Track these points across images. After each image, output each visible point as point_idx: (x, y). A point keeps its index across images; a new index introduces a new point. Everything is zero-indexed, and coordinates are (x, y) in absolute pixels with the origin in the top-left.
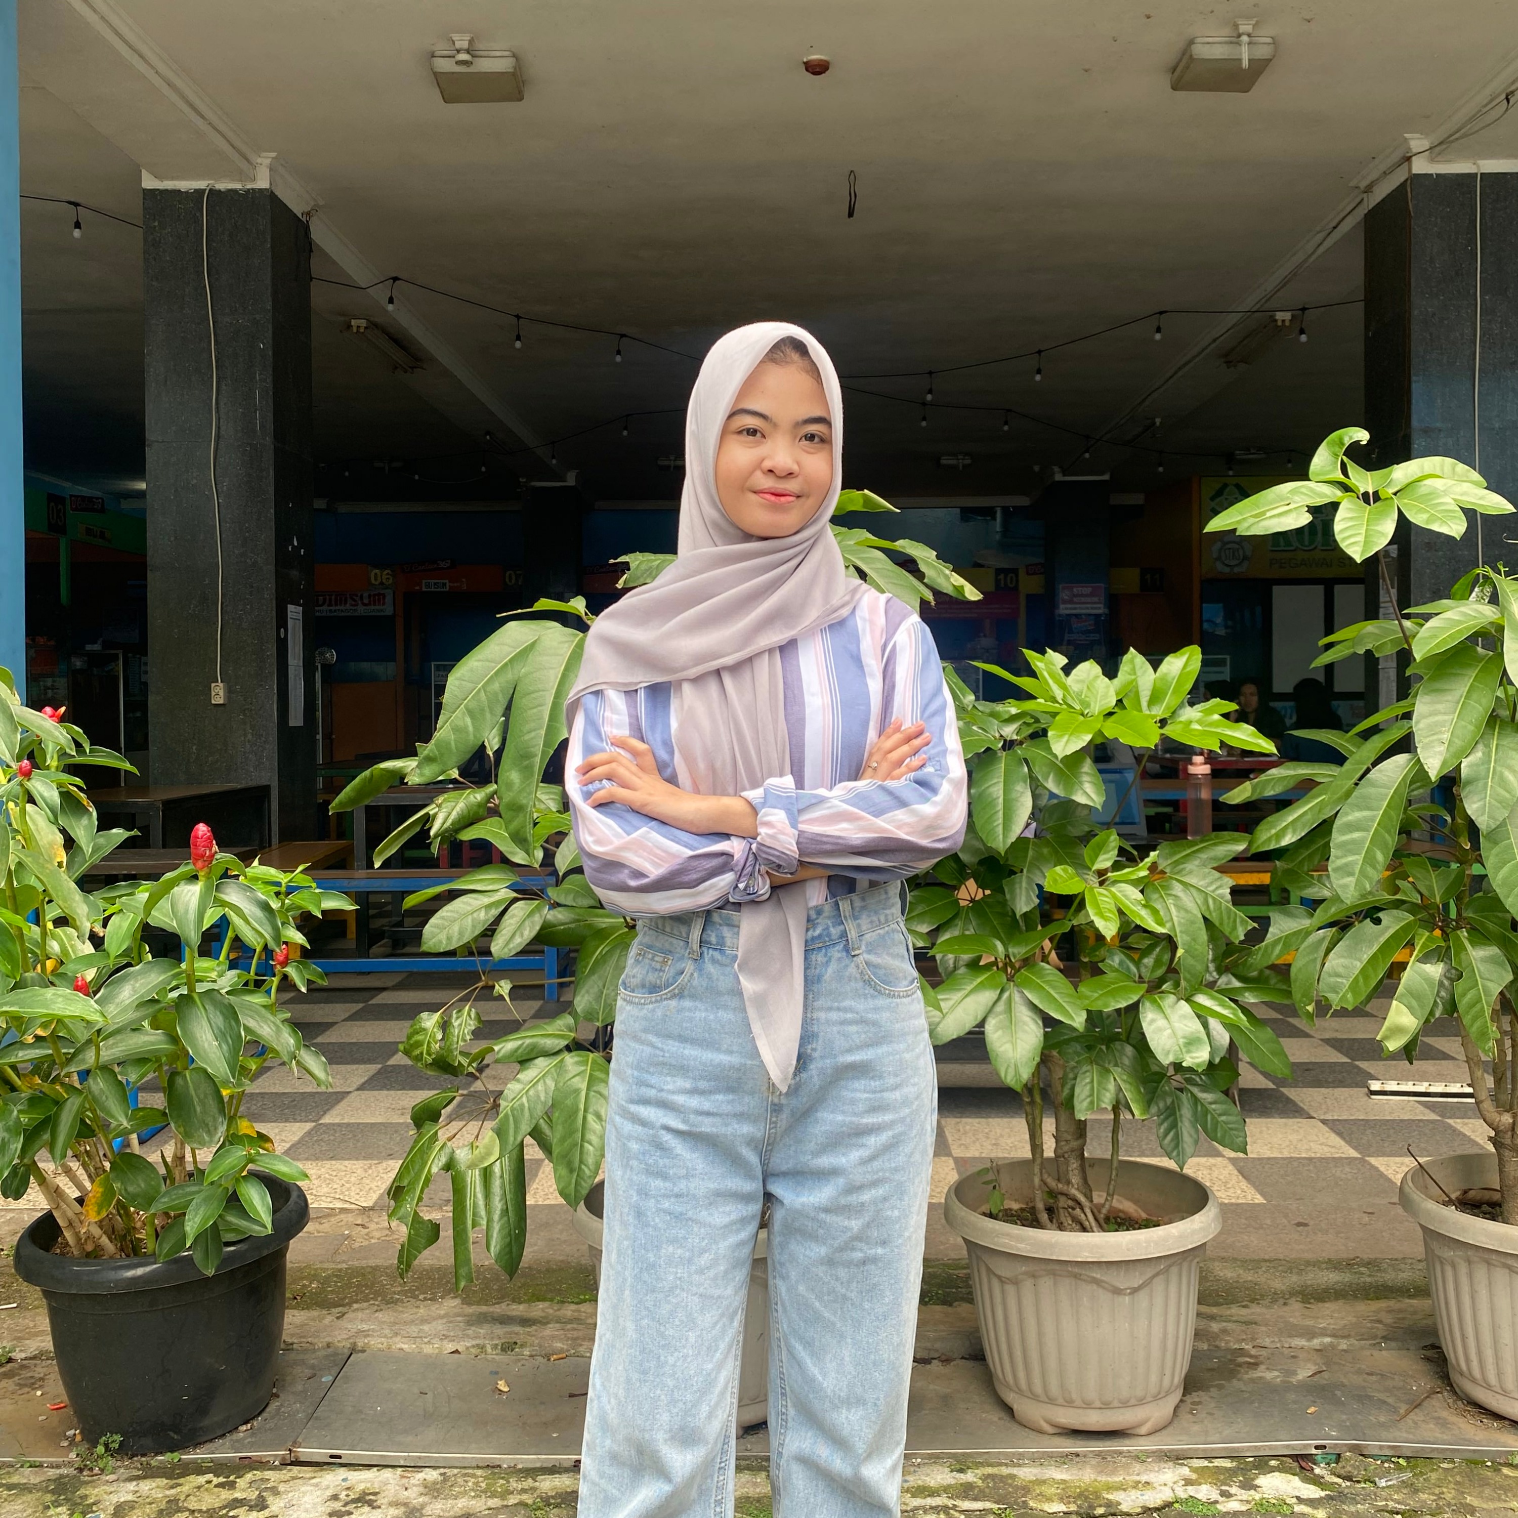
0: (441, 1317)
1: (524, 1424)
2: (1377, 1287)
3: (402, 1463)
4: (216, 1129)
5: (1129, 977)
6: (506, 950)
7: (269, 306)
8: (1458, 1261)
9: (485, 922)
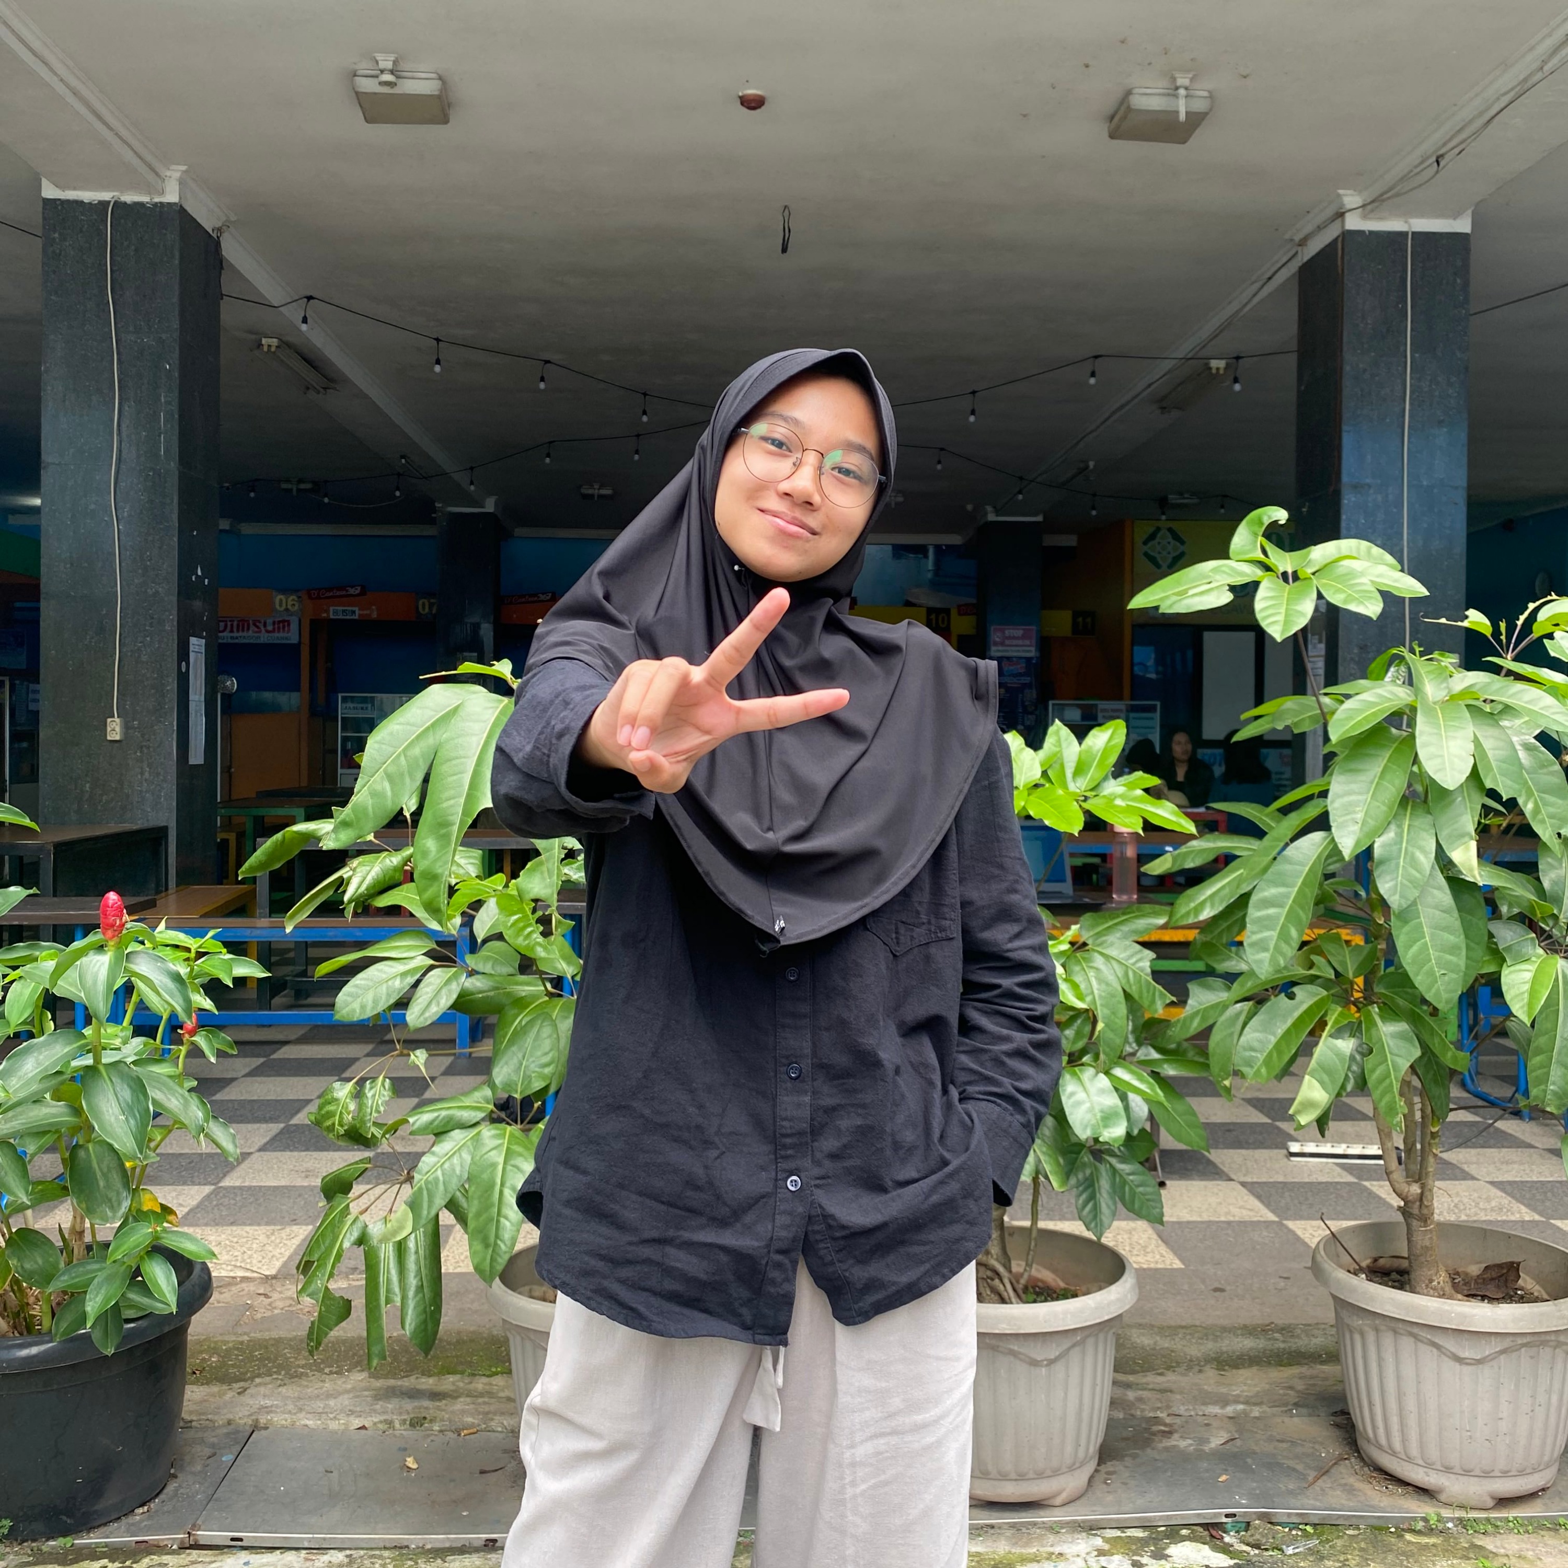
0: (347, 1392)
1: (433, 1502)
2: (1290, 1353)
3: (306, 1545)
4: (120, 1204)
6: (422, 1019)
7: (176, 324)
8: (1366, 1329)
9: (400, 990)
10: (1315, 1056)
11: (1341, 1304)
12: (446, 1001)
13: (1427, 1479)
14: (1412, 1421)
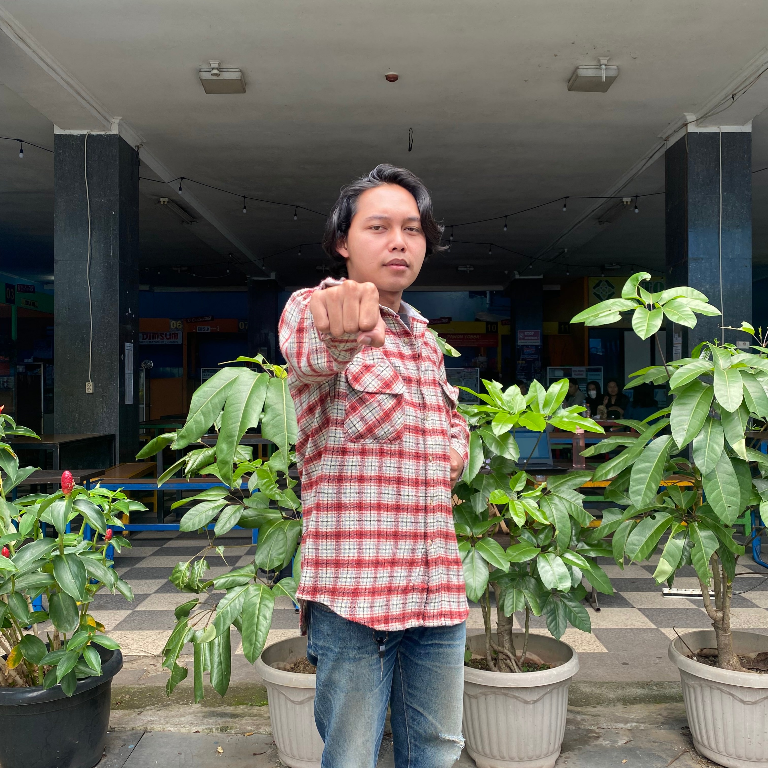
0: (191, 713)
2: (660, 697)
4: (74, 622)
5: (532, 544)
6: (222, 531)
7: (118, 193)
8: (696, 686)
9: (212, 516)
10: (666, 548)
11: (683, 673)
12: (234, 522)
13: (728, 763)
14: (720, 733)
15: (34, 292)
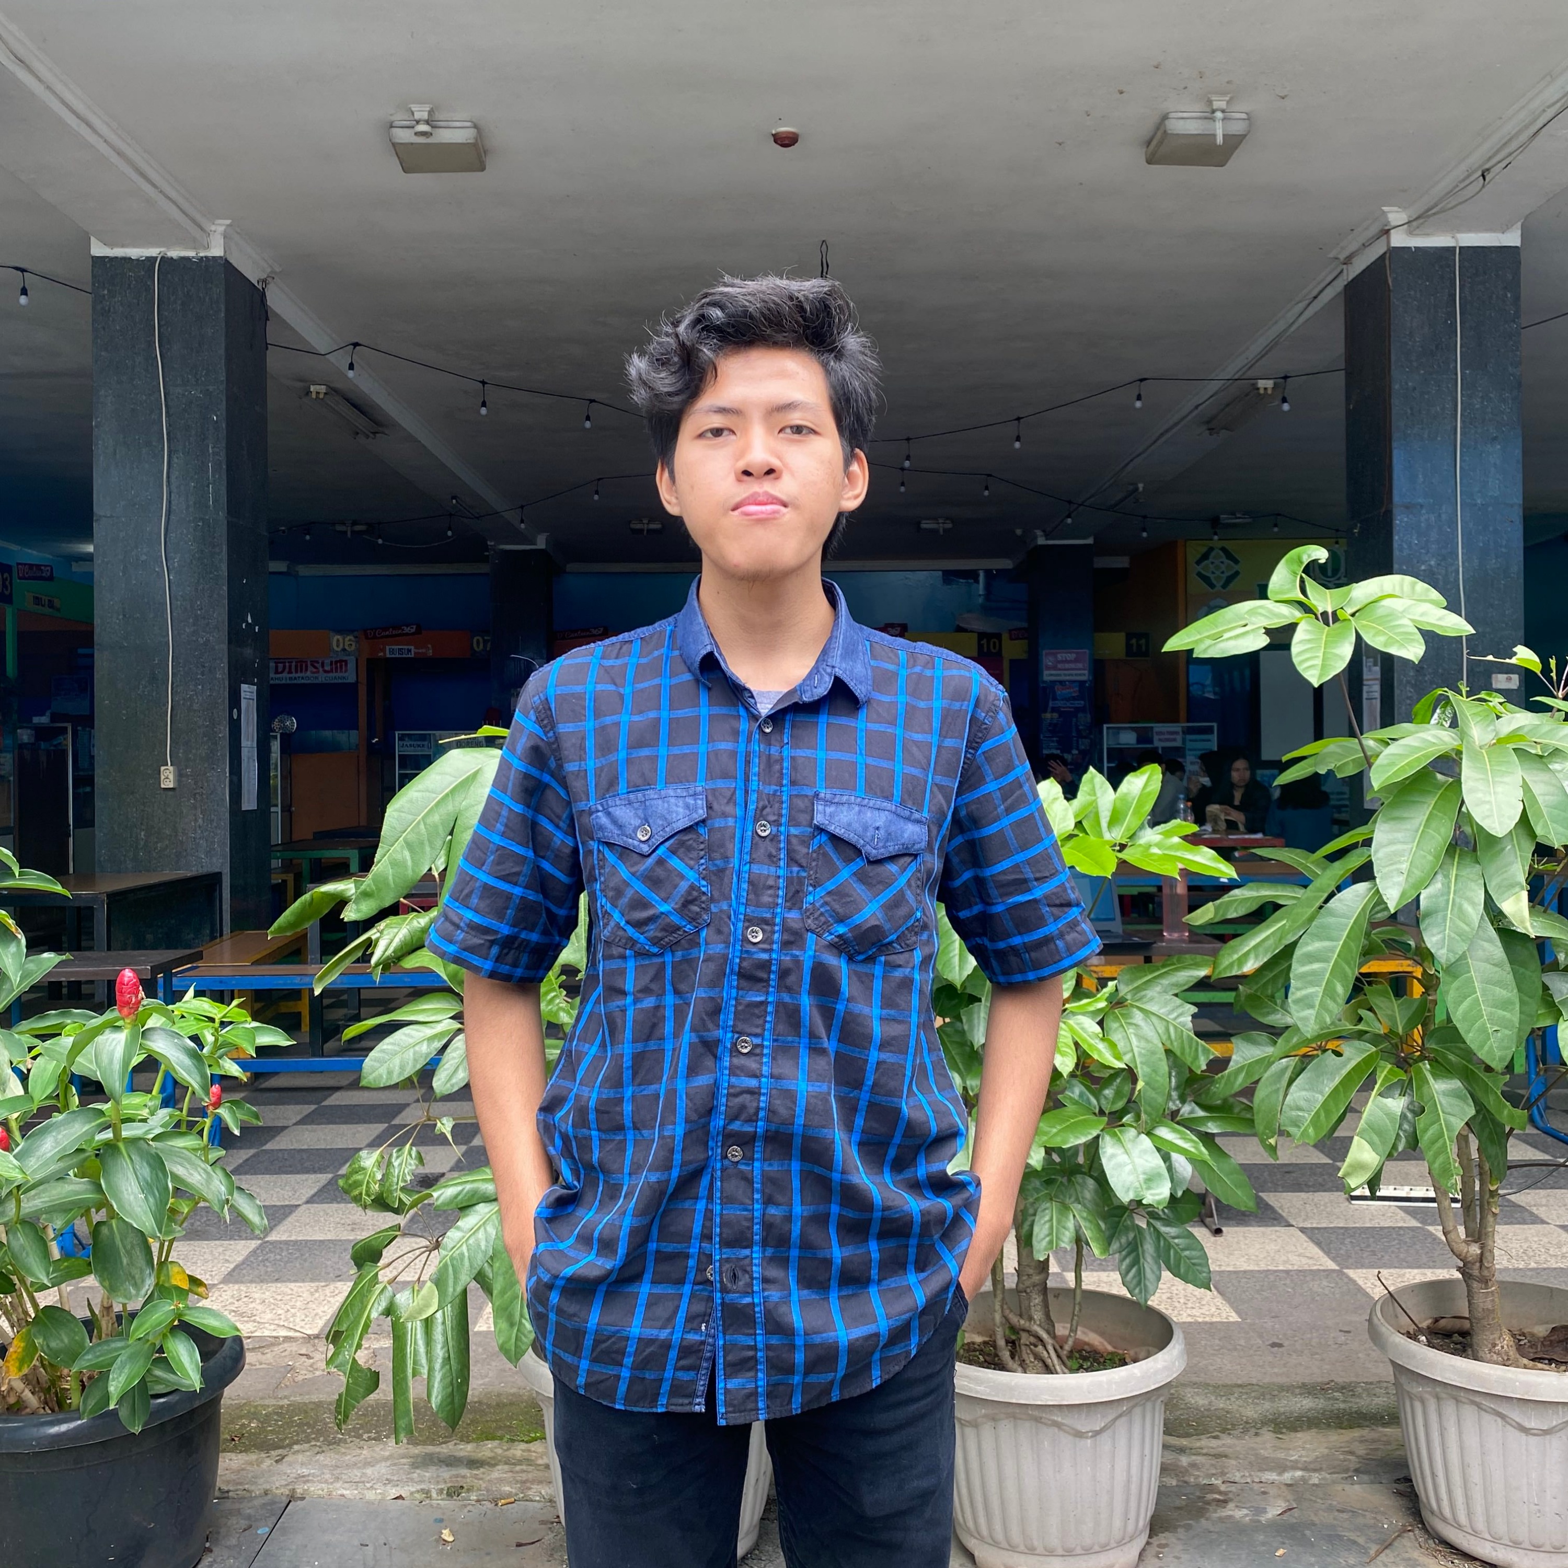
0: (387, 1459)
2: (1350, 1414)
4: (143, 1281)
5: (1089, 1109)
6: (448, 1085)
7: (223, 377)
8: (1427, 1396)
9: (428, 1054)
10: (1365, 1116)
11: (1399, 1369)
13: (1494, 1554)
14: (1477, 1494)
15: (51, 578)
